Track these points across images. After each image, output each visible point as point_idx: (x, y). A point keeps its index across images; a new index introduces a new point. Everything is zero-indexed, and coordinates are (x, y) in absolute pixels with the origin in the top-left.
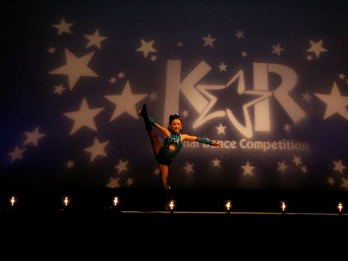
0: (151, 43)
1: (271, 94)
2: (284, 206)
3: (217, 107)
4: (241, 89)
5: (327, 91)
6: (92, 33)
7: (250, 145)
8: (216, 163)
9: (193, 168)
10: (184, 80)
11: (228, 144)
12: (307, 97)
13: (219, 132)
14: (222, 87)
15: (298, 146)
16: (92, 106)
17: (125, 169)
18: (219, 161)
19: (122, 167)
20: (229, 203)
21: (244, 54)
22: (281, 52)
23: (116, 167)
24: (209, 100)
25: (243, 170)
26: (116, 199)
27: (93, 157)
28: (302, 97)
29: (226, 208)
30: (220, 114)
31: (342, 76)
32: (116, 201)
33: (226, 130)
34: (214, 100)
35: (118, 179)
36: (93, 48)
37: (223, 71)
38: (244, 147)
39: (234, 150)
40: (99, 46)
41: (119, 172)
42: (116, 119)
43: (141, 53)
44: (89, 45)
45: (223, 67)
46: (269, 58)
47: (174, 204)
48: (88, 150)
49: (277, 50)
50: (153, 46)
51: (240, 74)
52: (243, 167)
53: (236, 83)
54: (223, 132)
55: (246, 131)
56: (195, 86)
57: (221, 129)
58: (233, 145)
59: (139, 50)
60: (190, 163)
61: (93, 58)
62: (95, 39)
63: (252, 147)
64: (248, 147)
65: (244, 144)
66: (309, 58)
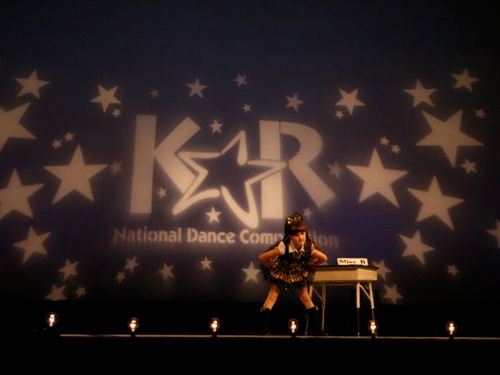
0: (113, 91)
1: (284, 165)
2: (294, 327)
3: (207, 184)
4: (242, 158)
5: (364, 162)
6: (26, 76)
7: (255, 238)
8: (206, 264)
9: (173, 271)
10: (161, 146)
11: (223, 238)
12: (335, 170)
13: (211, 220)
14: (215, 155)
15: (323, 241)
16: (25, 181)
17: (74, 273)
18: (209, 262)
19: (69, 270)
20: (216, 322)
21: (247, 108)
22: (299, 106)
23: (61, 270)
24: (196, 174)
25: (245, 275)
26: (52, 316)
27: (27, 255)
28: (329, 170)
29: (212, 329)
30: (212, 193)
31: (384, 141)
32: (52, 319)
33: (220, 217)
34: (203, 173)
35: (63, 288)
36: (29, 97)
37: (217, 132)
38: (246, 242)
39: (232, 245)
40: (37, 94)
41: (65, 277)
42: (61, 200)
43: (99, 105)
44: (22, 93)
45: (216, 127)
46: (283, 114)
47: (136, 323)
48: (20, 245)
49: (294, 102)
50: (116, 95)
51: (241, 137)
52: (245, 270)
53: (235, 149)
54: (217, 220)
55: (249, 219)
56: (176, 153)
57: (213, 216)
58: (230, 238)
59: (95, 100)
60: (169, 265)
61: (27, 112)
62: (32, 85)
63: (257, 241)
64: (252, 241)
65: (247, 237)
66: (339, 114)
